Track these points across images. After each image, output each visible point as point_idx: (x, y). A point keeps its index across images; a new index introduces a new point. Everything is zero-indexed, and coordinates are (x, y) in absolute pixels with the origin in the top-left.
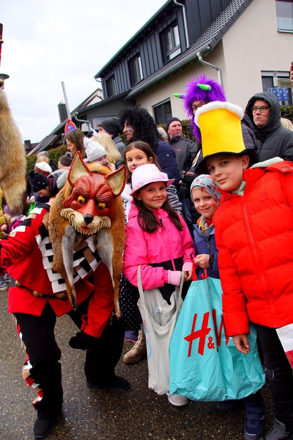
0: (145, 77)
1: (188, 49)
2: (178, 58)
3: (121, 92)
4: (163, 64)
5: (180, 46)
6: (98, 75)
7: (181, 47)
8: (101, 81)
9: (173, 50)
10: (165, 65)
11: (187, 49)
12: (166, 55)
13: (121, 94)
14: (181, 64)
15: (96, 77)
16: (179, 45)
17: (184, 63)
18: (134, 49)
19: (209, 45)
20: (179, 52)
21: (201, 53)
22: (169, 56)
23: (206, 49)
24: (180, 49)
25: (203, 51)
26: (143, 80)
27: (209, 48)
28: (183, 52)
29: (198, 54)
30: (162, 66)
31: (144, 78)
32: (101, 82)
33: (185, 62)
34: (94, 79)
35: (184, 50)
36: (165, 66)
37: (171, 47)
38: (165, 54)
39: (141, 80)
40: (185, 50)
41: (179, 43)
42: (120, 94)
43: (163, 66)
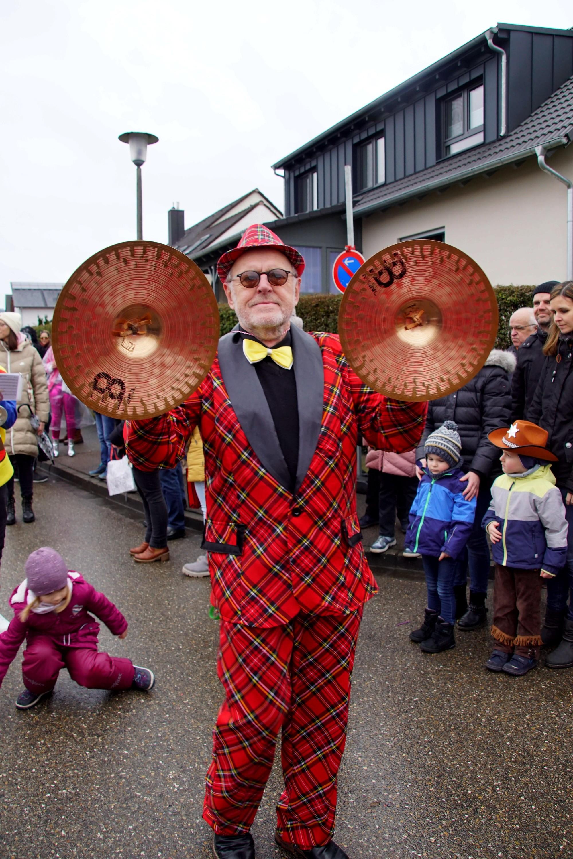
0: (391, 179)
1: (503, 137)
2: (479, 153)
3: (328, 206)
4: (437, 159)
5: (482, 129)
6: (281, 164)
7: (485, 131)
8: (283, 175)
9: (462, 135)
10: (443, 162)
11: (500, 139)
12: (445, 142)
13: (328, 208)
14: (491, 165)
15: (277, 167)
16: (481, 126)
17: (501, 164)
18: (357, 131)
19: (566, 135)
20: (479, 139)
21: (545, 148)
22: (448, 148)
23: (560, 142)
24: (482, 134)
25: (551, 146)
26: (385, 185)
27: (564, 141)
28: (488, 141)
29: (538, 150)
30: (434, 163)
31: (388, 182)
32: (284, 177)
33: (502, 162)
34: (272, 170)
35: (492, 137)
36: (442, 165)
37: (457, 128)
38: (443, 140)
39: (378, 185)
40: (495, 138)
41: (482, 123)
42: (325, 209)
43: (438, 163)
